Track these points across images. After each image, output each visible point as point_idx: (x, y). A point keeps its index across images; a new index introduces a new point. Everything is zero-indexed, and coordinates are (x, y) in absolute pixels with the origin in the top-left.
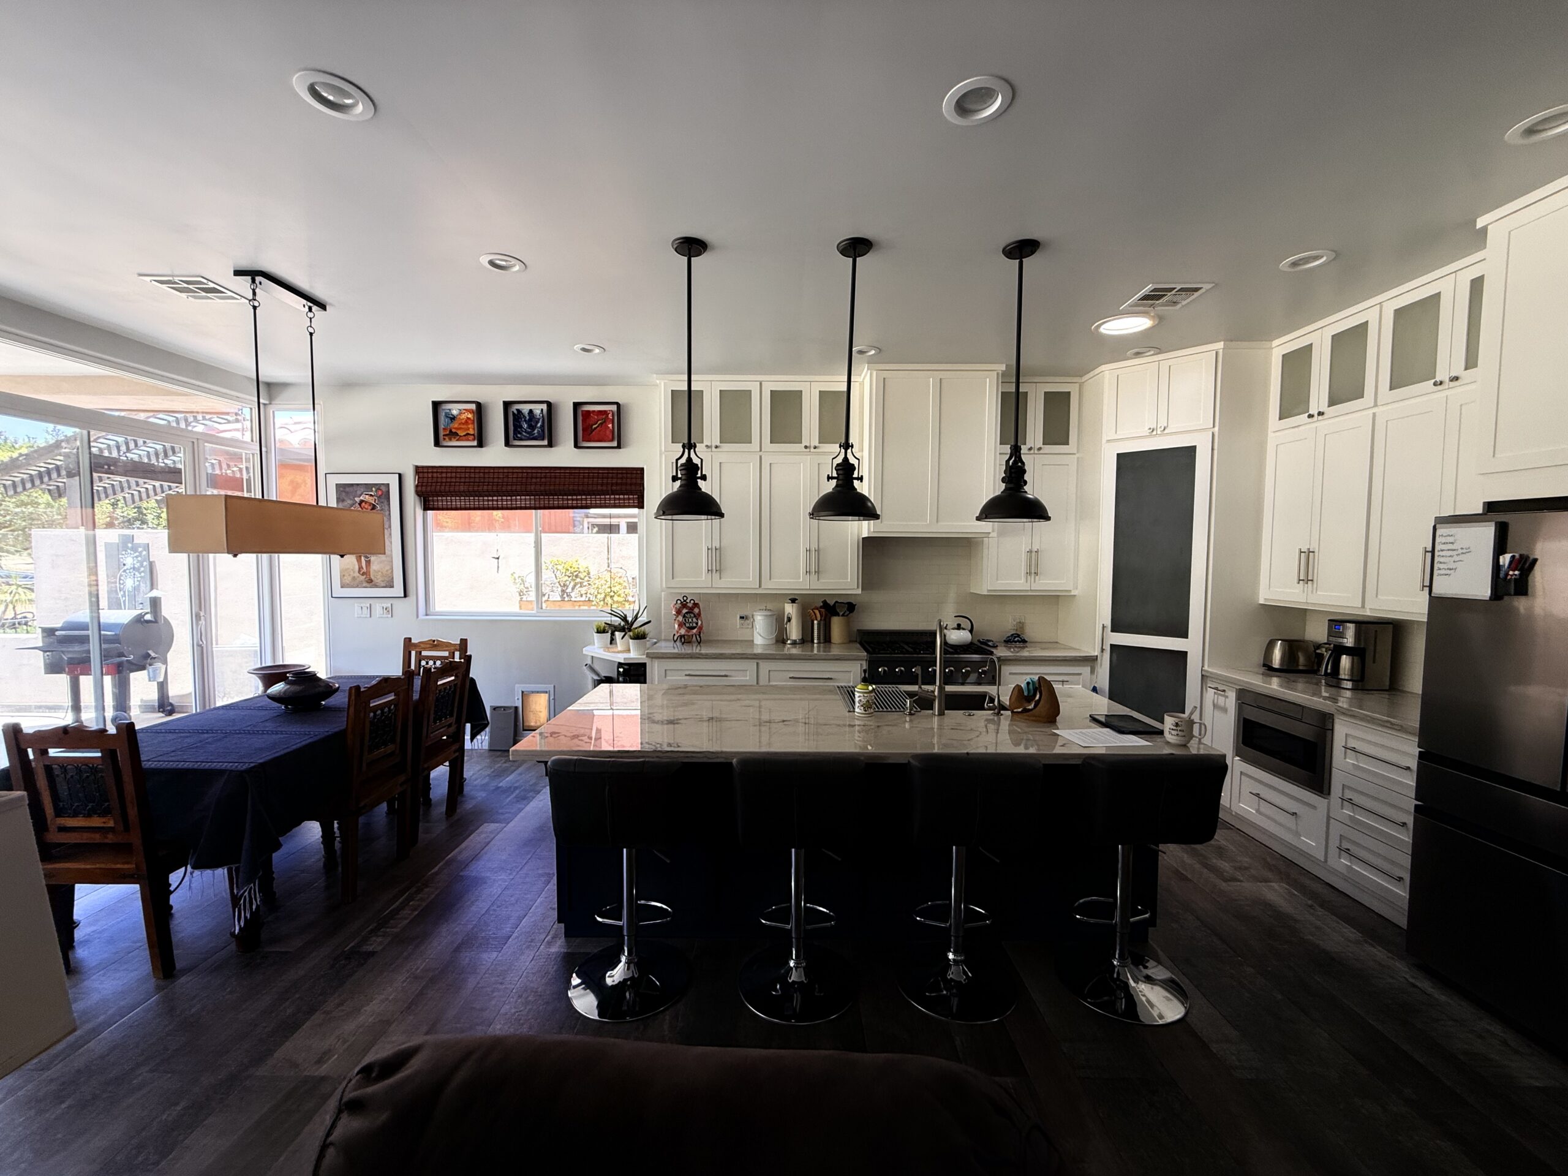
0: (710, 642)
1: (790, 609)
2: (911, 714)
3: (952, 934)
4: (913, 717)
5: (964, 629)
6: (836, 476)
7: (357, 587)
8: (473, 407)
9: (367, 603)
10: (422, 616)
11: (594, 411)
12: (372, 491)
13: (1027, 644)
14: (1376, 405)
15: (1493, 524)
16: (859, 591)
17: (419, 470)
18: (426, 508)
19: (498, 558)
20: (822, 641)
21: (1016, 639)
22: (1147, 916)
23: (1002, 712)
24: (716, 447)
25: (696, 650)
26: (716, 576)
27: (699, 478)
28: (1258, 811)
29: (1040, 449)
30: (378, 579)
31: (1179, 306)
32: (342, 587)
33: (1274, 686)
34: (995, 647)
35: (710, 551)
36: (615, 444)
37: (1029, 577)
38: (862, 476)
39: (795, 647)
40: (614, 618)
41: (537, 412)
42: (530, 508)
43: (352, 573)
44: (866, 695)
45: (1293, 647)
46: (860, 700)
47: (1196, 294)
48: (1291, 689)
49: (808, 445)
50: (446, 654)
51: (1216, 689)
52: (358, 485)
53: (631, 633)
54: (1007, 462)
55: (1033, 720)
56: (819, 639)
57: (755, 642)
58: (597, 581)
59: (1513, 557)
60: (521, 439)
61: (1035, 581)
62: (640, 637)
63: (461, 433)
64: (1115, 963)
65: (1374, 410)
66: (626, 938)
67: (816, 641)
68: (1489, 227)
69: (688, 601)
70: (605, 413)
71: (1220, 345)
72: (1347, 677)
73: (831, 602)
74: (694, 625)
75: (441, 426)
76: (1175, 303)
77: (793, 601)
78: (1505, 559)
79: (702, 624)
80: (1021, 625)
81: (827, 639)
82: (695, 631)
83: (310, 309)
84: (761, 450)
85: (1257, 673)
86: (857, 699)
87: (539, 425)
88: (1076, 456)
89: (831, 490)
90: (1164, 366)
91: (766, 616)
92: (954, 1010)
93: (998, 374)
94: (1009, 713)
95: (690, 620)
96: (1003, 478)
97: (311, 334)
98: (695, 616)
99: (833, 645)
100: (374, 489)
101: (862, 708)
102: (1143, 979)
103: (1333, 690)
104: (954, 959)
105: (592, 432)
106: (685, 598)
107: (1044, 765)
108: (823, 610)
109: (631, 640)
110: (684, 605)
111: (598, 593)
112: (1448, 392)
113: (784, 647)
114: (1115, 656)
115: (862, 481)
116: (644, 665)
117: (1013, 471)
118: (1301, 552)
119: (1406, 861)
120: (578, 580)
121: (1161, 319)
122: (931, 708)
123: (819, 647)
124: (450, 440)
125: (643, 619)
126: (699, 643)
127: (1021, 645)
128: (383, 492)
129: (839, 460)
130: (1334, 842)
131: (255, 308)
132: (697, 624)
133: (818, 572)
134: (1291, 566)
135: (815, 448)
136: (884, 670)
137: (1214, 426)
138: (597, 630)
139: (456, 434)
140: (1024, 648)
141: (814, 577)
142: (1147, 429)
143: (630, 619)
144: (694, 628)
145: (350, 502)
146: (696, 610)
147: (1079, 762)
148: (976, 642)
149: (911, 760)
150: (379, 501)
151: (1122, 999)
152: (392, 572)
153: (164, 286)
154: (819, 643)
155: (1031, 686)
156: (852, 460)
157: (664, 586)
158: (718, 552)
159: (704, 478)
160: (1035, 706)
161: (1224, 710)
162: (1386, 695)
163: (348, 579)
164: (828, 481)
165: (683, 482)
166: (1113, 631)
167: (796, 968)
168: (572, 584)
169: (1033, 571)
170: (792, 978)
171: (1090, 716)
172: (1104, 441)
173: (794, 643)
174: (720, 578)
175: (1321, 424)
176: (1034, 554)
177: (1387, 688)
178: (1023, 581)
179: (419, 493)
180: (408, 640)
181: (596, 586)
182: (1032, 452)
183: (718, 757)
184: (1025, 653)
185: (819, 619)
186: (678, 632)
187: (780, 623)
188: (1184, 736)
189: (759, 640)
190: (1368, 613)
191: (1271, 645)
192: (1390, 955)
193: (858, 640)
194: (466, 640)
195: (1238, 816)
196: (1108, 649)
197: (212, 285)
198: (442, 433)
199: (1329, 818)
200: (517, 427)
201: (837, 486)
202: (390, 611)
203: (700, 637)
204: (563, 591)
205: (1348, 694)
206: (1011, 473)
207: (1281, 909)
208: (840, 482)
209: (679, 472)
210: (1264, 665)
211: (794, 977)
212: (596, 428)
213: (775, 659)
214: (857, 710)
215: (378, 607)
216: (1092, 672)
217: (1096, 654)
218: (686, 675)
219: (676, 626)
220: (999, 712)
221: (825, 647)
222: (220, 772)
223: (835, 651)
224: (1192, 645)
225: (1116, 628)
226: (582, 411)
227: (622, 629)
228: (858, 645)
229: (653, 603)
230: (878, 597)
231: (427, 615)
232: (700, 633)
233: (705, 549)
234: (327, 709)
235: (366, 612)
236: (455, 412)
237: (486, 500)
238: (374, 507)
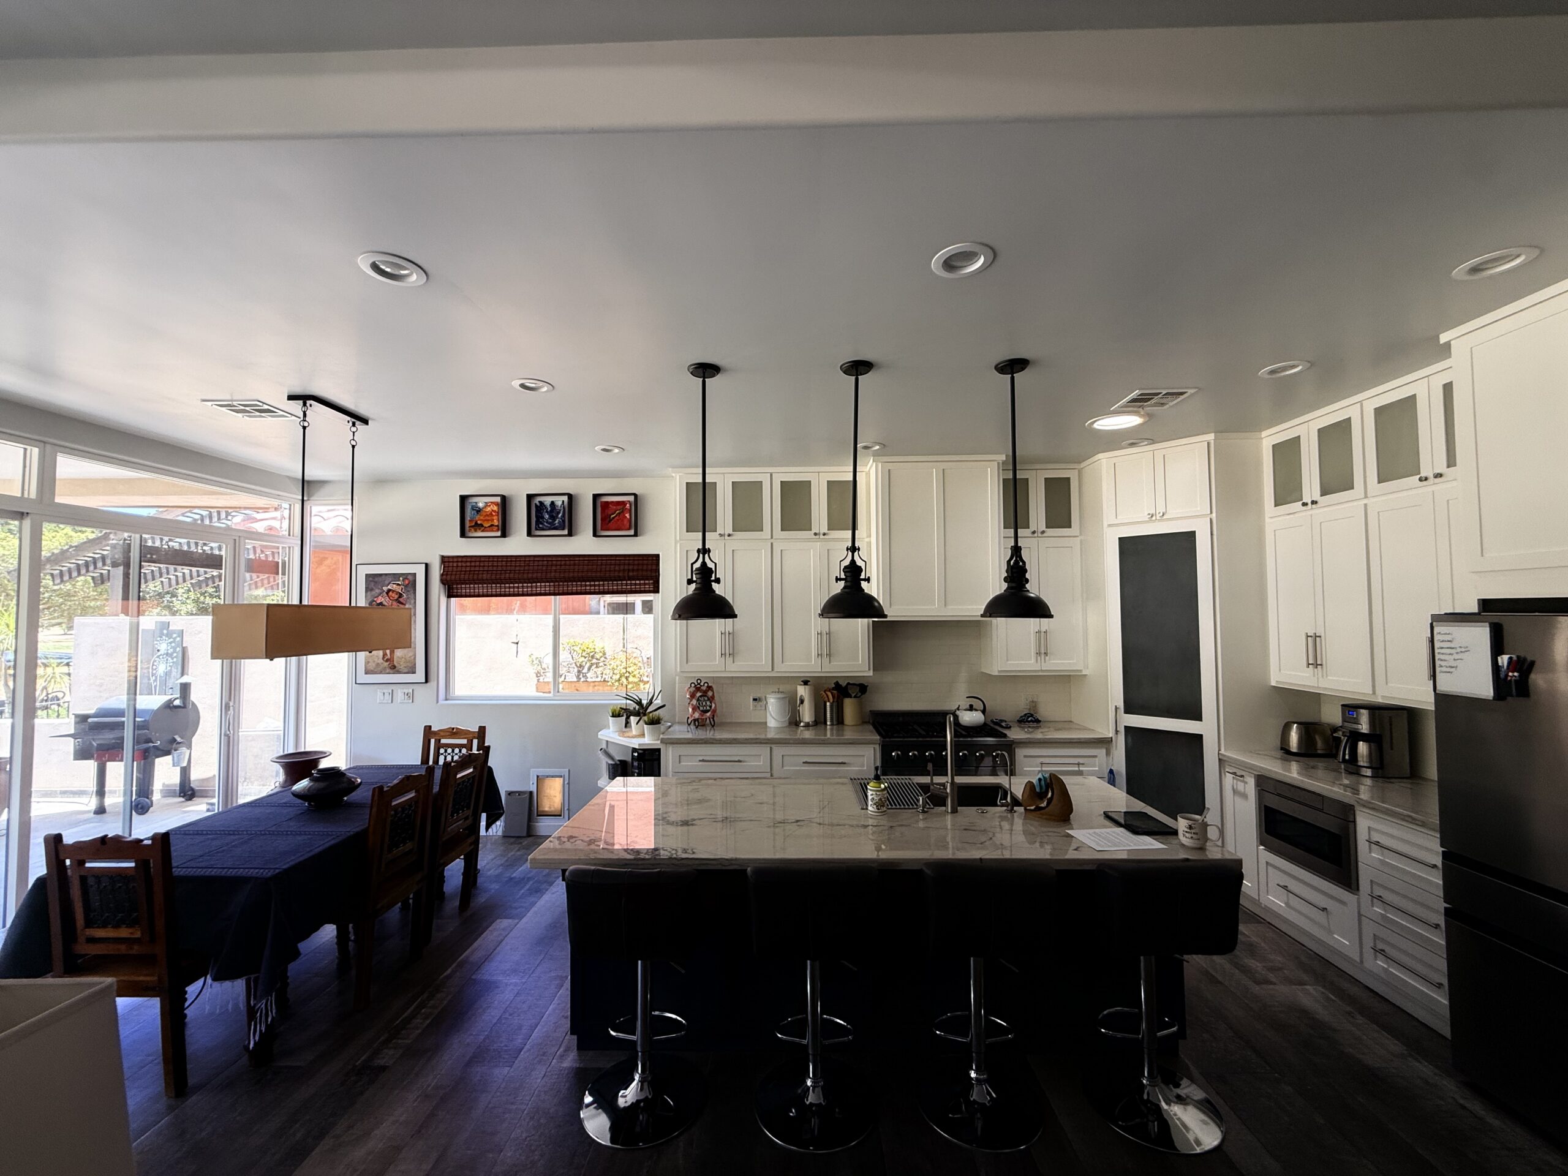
0: (723, 724)
1: (802, 691)
2: (924, 812)
3: (973, 1050)
4: (926, 815)
5: (976, 710)
6: (844, 577)
7: (381, 673)
8: (498, 499)
9: (390, 688)
10: (442, 702)
11: (613, 502)
12: (399, 580)
13: (1041, 723)
14: (1366, 497)
15: (1487, 624)
16: (871, 673)
17: (445, 560)
18: (450, 595)
19: (517, 643)
20: (835, 723)
21: (1029, 719)
22: (1175, 1029)
23: (1015, 808)
24: (729, 535)
25: (709, 734)
26: (729, 660)
27: (713, 581)
28: (1287, 904)
29: (1043, 532)
30: (401, 666)
31: (1166, 407)
32: (366, 673)
33: (1293, 773)
34: (1008, 728)
35: (723, 636)
36: (632, 532)
37: (1039, 658)
38: (869, 577)
39: (808, 730)
40: (628, 701)
41: (559, 504)
42: (550, 594)
43: (376, 660)
44: (878, 793)
45: (1309, 730)
46: (873, 798)
47: (1182, 397)
48: (1310, 777)
49: (817, 532)
50: (464, 741)
51: (1234, 774)
52: (386, 574)
53: (646, 718)
54: (1009, 562)
55: (1046, 819)
56: (832, 720)
57: (768, 725)
58: (612, 662)
59: (1510, 658)
60: (543, 529)
61: (1045, 662)
62: (655, 722)
63: (486, 525)
64: (1144, 1082)
65: (1365, 501)
66: (640, 1054)
67: (828, 723)
68: (1452, 342)
69: (702, 684)
70: (623, 503)
71: (1211, 437)
72: (1365, 765)
73: (843, 683)
74: (708, 708)
75: (468, 518)
76: (1163, 404)
77: (806, 683)
78: (1503, 660)
79: (715, 707)
80: (1034, 704)
81: (839, 720)
82: (708, 714)
83: (354, 424)
84: (772, 538)
85: (1276, 758)
86: (870, 797)
87: (560, 516)
88: (1079, 539)
89: (839, 591)
90: (1159, 455)
91: (779, 698)
92: (979, 1133)
93: (998, 463)
94: (1022, 809)
95: (704, 703)
96: (1005, 578)
97: (353, 447)
98: (709, 699)
99: (846, 728)
100: (401, 579)
101: (875, 806)
102: (1175, 1100)
103: (1354, 778)
104: (976, 1078)
105: (610, 521)
106: (699, 681)
107: (1057, 871)
108: (835, 692)
109: (645, 726)
110: (698, 689)
111: (614, 673)
112: (1434, 488)
113: (797, 729)
114: (1130, 740)
115: (869, 582)
116: (659, 750)
117: (1014, 570)
118: (1308, 636)
119: (1443, 965)
120: (594, 661)
121: (1150, 416)
122: (944, 804)
123: (832, 730)
124: (476, 531)
125: (658, 702)
126: (713, 726)
127: (1035, 725)
128: (409, 581)
129: (847, 562)
130: (1368, 942)
131: (304, 428)
132: (711, 707)
133: (829, 655)
134: (1298, 651)
135: (824, 534)
136: (898, 754)
137: (1211, 513)
138: (613, 714)
139: (482, 525)
140: (1038, 728)
141: (826, 660)
142: (1146, 513)
143: (644, 702)
144: (707, 711)
145: (378, 591)
146: (710, 694)
147: (1094, 867)
148: (989, 722)
149: (924, 868)
150: (405, 590)
151: (1154, 1122)
152: (415, 658)
153: (224, 409)
154: (832, 725)
155: (1043, 783)
156: (859, 563)
157: (678, 670)
158: (731, 636)
159: (718, 581)
160: (1048, 804)
161: (1244, 796)
162: (1406, 784)
163: (372, 666)
164: (837, 582)
165: (699, 586)
166: (1126, 712)
167: (814, 1087)
168: (588, 664)
169: (1043, 652)
170: (809, 1101)
171: (1104, 813)
172: (1105, 524)
173: (807, 725)
174: (733, 662)
175: (1316, 511)
176: (1043, 634)
177: (1409, 775)
178: (1033, 661)
179: (443, 581)
180: (428, 729)
181: (611, 667)
182: (1036, 535)
183: (732, 864)
184: (1038, 735)
185: (831, 701)
186: (692, 716)
187: (793, 705)
188: (1199, 839)
189: (772, 723)
190: (1380, 700)
191: (1287, 728)
192: (1437, 1071)
193: (871, 721)
194: (484, 727)
195: (1267, 909)
196: (1122, 730)
197: (266, 407)
198: (467, 524)
199: (1360, 915)
200: (539, 517)
201: (845, 587)
202: (411, 696)
203: (714, 720)
204: (579, 672)
205: (1368, 782)
206: (1012, 572)
207: (1317, 1017)
208: (848, 584)
209: (694, 576)
210: (1282, 749)
211: (811, 1099)
212: (614, 518)
213: (788, 743)
214: (870, 808)
215: (400, 693)
216: (1108, 753)
217: (1110, 736)
218: (700, 761)
219: (690, 710)
220: (1012, 809)
221: (838, 730)
222: (245, 880)
223: (849, 734)
224: (1206, 727)
225: (1130, 708)
226: (602, 502)
227: (637, 714)
228: (871, 727)
229: (667, 688)
230: (889, 678)
231: (446, 700)
232: (713, 716)
233: (718, 634)
234: (350, 805)
235: (388, 698)
236: (481, 505)
237: (507, 587)
238: (401, 595)
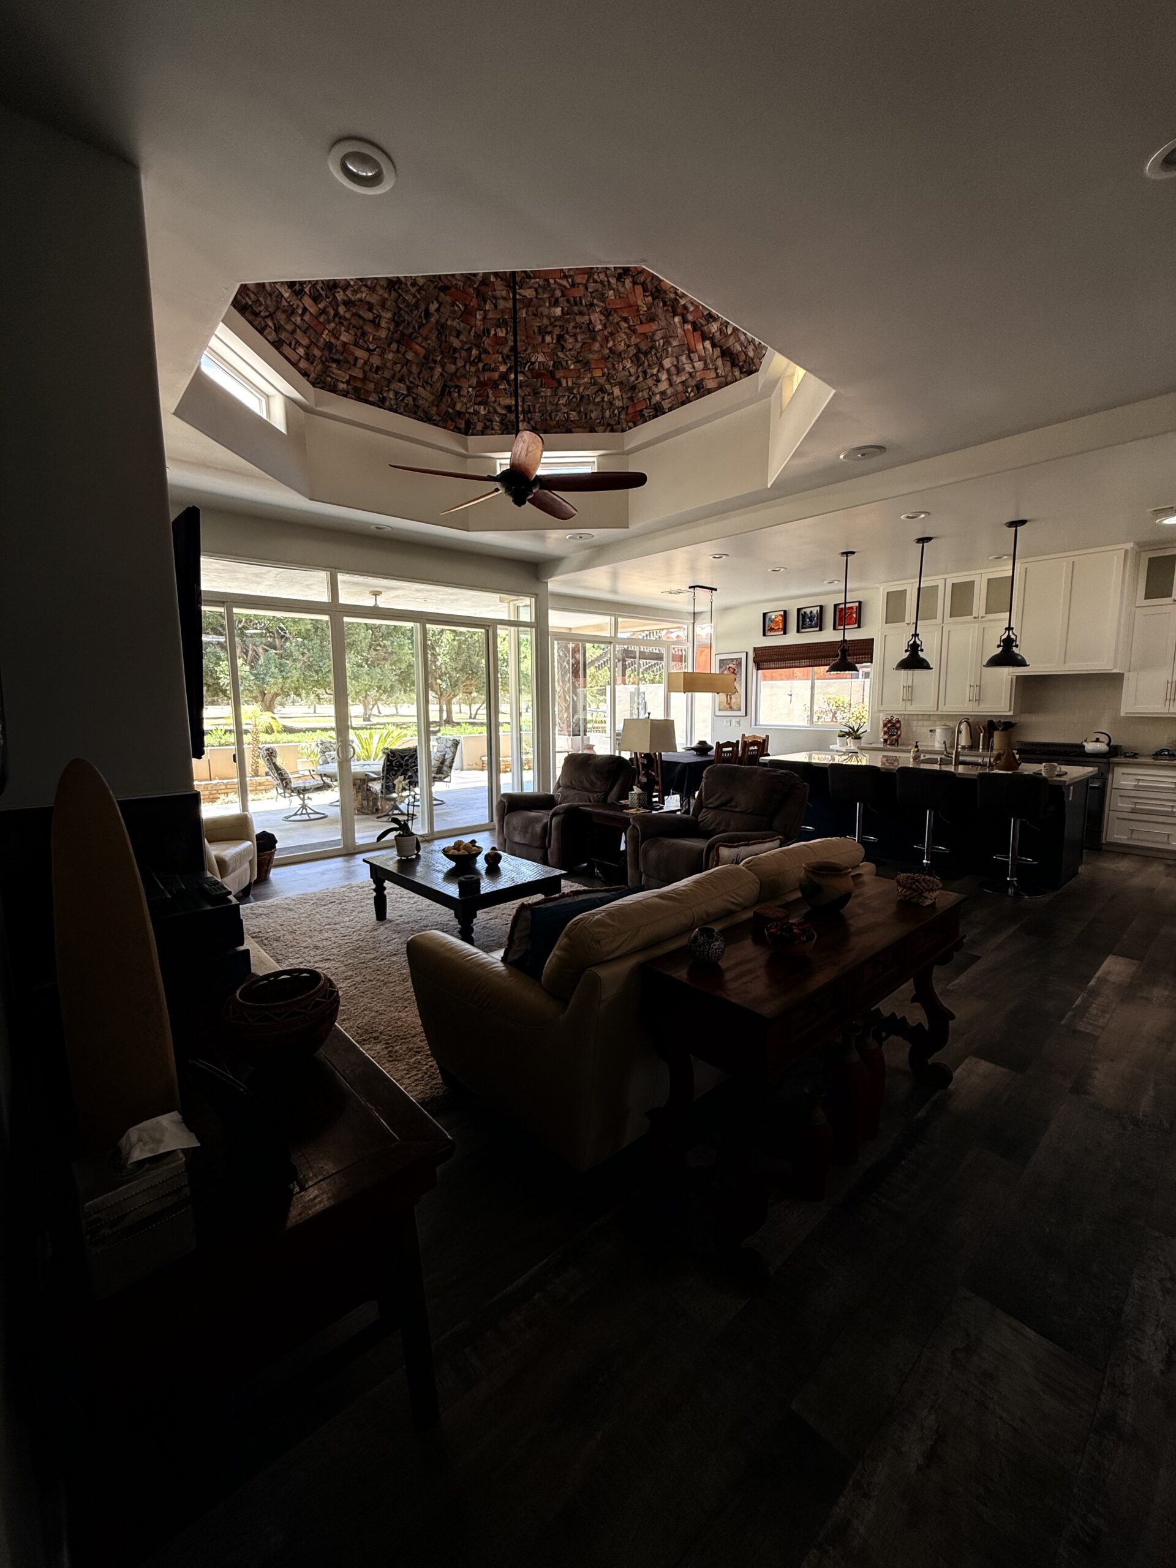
0: (902, 745)
6: (910, 649)
8: (782, 613)
10: (753, 726)
11: (846, 608)
16: (1013, 714)
17: (755, 649)
18: (758, 669)
19: (791, 695)
20: (986, 747)
21: (1164, 753)
26: (909, 703)
35: (905, 688)
36: (856, 626)
38: (923, 649)
40: (848, 728)
41: (815, 612)
42: (809, 666)
49: (977, 616)
53: (853, 737)
60: (805, 628)
61: (1173, 706)
62: (858, 739)
63: (776, 628)
69: (894, 719)
70: (852, 608)
73: (993, 721)
75: (767, 626)
77: (963, 720)
79: (902, 734)
80: (1174, 743)
81: (989, 746)
83: (712, 593)
84: (943, 623)
87: (815, 619)
89: (907, 656)
91: (945, 729)
93: (1126, 552)
95: (893, 731)
96: (1000, 646)
97: (712, 602)
98: (896, 728)
100: (735, 661)
105: (844, 620)
106: (891, 717)
108: (989, 726)
110: (890, 721)
115: (923, 652)
124: (770, 632)
125: (862, 729)
128: (739, 662)
129: (912, 642)
131: (695, 599)
132: (897, 733)
133: (979, 700)
135: (982, 617)
138: (839, 735)
139: (774, 629)
141: (978, 704)
143: (855, 729)
144: (894, 735)
145: (724, 668)
146: (899, 725)
150: (737, 667)
153: (668, 593)
154: (983, 748)
156: (918, 642)
158: (910, 688)
174: (912, 705)
176: (1173, 684)
178: (1161, 705)
179: (754, 661)
185: (984, 733)
186: (884, 738)
187: (952, 734)
194: (769, 734)
197: (681, 593)
198: (767, 629)
200: (804, 621)
203: (899, 742)
206: (1005, 642)
208: (911, 652)
212: (846, 618)
226: (839, 608)
227: (850, 734)
229: (870, 720)
230: (1034, 719)
231: (756, 725)
232: (899, 739)
235: (729, 724)
236: (773, 617)
237: (787, 664)
238: (734, 670)
